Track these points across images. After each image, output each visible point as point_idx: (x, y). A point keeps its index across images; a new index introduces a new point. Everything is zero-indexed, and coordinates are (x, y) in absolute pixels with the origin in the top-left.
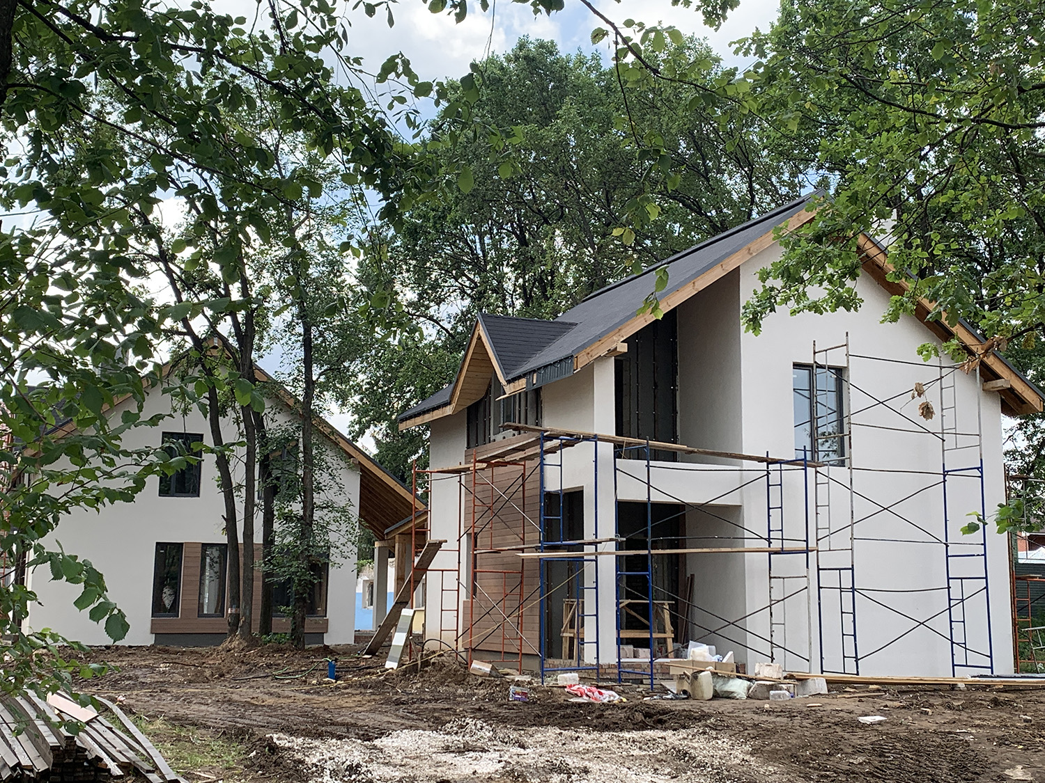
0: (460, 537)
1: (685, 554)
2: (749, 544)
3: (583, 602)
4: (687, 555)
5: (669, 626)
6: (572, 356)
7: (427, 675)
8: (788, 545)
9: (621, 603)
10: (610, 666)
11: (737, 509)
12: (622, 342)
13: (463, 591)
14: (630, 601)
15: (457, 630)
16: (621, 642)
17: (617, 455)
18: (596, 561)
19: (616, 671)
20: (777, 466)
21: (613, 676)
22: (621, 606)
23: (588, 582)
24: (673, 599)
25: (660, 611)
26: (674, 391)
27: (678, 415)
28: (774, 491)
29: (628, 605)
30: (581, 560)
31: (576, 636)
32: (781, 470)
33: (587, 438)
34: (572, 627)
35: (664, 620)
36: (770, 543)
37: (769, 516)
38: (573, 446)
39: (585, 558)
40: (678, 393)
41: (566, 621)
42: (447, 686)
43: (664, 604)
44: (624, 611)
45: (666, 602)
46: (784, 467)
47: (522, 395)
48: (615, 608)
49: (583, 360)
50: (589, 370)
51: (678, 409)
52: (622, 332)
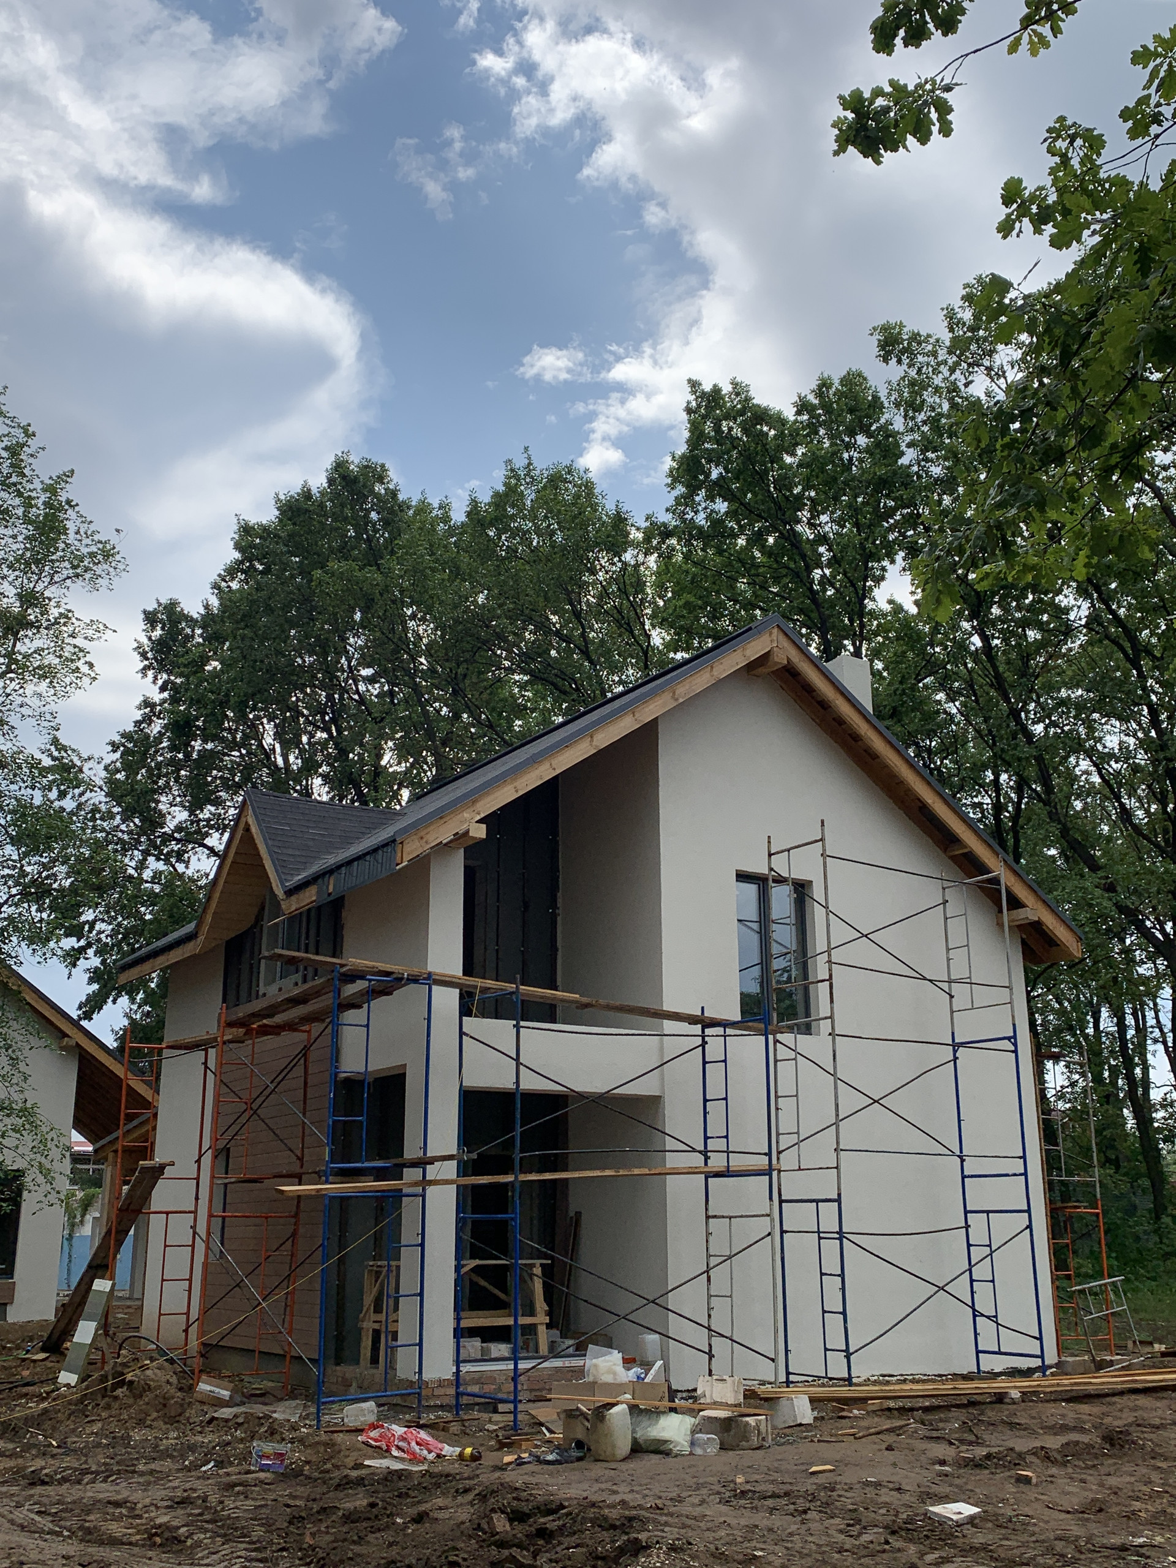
0: (200, 1156)
1: (567, 1179)
2: (673, 1161)
3: (398, 1267)
4: (570, 1182)
5: (541, 1305)
6: (394, 841)
7: (116, 1405)
8: (737, 1162)
9: (463, 1266)
10: (441, 1383)
11: (653, 1103)
12: (479, 821)
13: (200, 1246)
14: (478, 1262)
15: (188, 1314)
16: (459, 1333)
17: (465, 1010)
18: (424, 1197)
19: (452, 1391)
20: (719, 1030)
21: (446, 1401)
22: (464, 1270)
23: (408, 1234)
24: (546, 1257)
25: (527, 1278)
26: (554, 916)
27: (560, 954)
28: (715, 1072)
29: (475, 1270)
30: (397, 1196)
31: (383, 1329)
32: (725, 1036)
33: (414, 980)
34: (378, 1309)
35: (532, 1292)
36: (707, 1158)
37: (705, 1113)
38: (390, 993)
39: (406, 1190)
40: (559, 919)
41: (368, 1300)
42: (150, 1426)
43: (533, 1265)
44: (467, 1279)
45: (538, 1262)
46: (729, 1031)
47: (313, 914)
48: (452, 1276)
49: (412, 849)
50: (421, 866)
51: (559, 945)
52: (479, 806)
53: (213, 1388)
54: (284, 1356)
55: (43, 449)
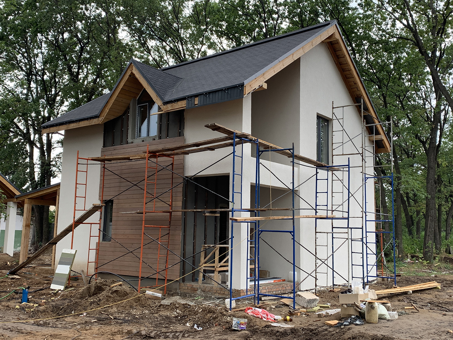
6: (243, 85)
12: (265, 82)
37: (316, 197)
49: (248, 90)
52: (265, 76)
53: (153, 293)
54: (165, 280)
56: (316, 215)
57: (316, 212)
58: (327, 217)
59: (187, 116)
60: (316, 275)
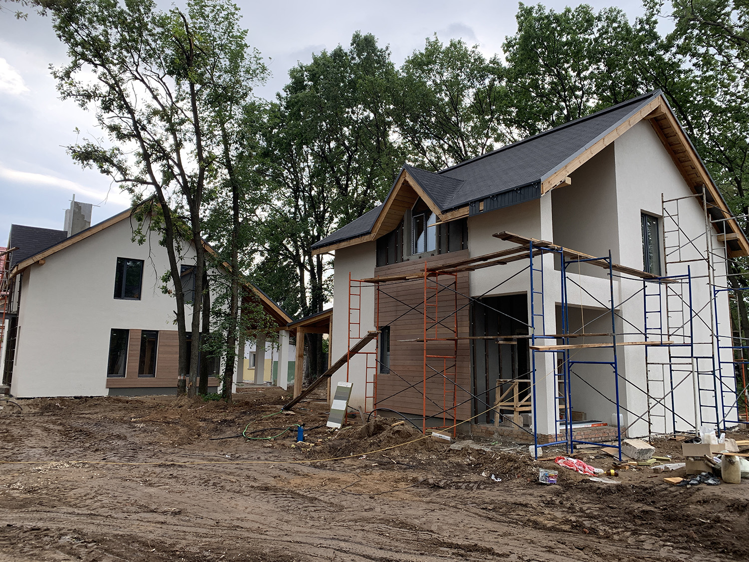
2: (627, 339)
6: (539, 183)
12: (568, 176)
37: (645, 318)
42: (421, 453)
49: (546, 187)
52: (567, 169)
53: (441, 435)
54: (453, 420)
55: (242, 17)
56: (646, 341)
57: (646, 337)
58: (662, 343)
59: (470, 225)
60: (649, 419)
